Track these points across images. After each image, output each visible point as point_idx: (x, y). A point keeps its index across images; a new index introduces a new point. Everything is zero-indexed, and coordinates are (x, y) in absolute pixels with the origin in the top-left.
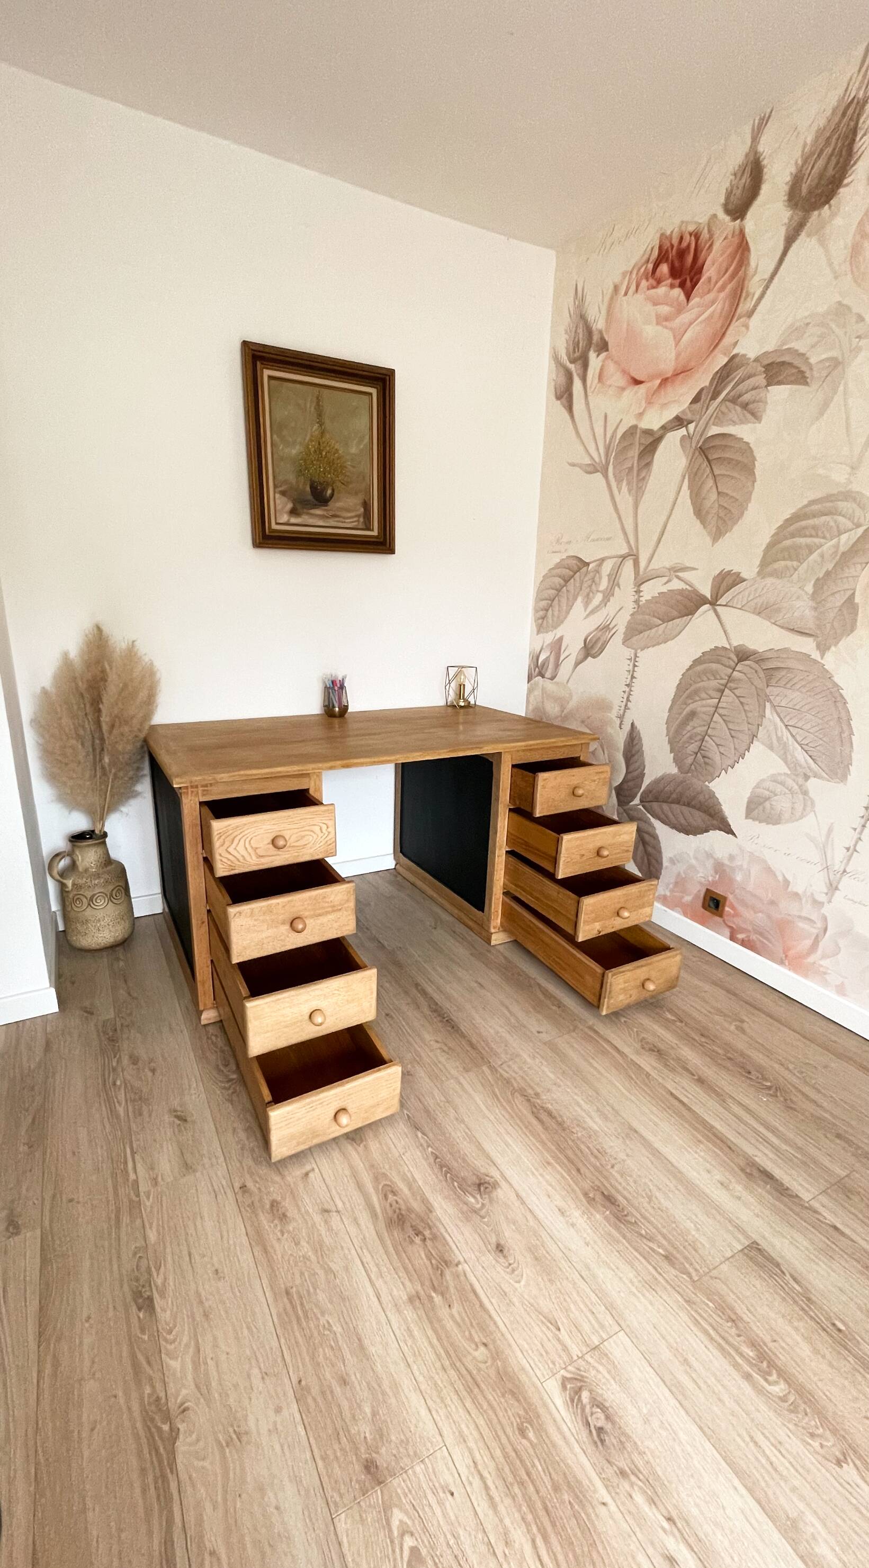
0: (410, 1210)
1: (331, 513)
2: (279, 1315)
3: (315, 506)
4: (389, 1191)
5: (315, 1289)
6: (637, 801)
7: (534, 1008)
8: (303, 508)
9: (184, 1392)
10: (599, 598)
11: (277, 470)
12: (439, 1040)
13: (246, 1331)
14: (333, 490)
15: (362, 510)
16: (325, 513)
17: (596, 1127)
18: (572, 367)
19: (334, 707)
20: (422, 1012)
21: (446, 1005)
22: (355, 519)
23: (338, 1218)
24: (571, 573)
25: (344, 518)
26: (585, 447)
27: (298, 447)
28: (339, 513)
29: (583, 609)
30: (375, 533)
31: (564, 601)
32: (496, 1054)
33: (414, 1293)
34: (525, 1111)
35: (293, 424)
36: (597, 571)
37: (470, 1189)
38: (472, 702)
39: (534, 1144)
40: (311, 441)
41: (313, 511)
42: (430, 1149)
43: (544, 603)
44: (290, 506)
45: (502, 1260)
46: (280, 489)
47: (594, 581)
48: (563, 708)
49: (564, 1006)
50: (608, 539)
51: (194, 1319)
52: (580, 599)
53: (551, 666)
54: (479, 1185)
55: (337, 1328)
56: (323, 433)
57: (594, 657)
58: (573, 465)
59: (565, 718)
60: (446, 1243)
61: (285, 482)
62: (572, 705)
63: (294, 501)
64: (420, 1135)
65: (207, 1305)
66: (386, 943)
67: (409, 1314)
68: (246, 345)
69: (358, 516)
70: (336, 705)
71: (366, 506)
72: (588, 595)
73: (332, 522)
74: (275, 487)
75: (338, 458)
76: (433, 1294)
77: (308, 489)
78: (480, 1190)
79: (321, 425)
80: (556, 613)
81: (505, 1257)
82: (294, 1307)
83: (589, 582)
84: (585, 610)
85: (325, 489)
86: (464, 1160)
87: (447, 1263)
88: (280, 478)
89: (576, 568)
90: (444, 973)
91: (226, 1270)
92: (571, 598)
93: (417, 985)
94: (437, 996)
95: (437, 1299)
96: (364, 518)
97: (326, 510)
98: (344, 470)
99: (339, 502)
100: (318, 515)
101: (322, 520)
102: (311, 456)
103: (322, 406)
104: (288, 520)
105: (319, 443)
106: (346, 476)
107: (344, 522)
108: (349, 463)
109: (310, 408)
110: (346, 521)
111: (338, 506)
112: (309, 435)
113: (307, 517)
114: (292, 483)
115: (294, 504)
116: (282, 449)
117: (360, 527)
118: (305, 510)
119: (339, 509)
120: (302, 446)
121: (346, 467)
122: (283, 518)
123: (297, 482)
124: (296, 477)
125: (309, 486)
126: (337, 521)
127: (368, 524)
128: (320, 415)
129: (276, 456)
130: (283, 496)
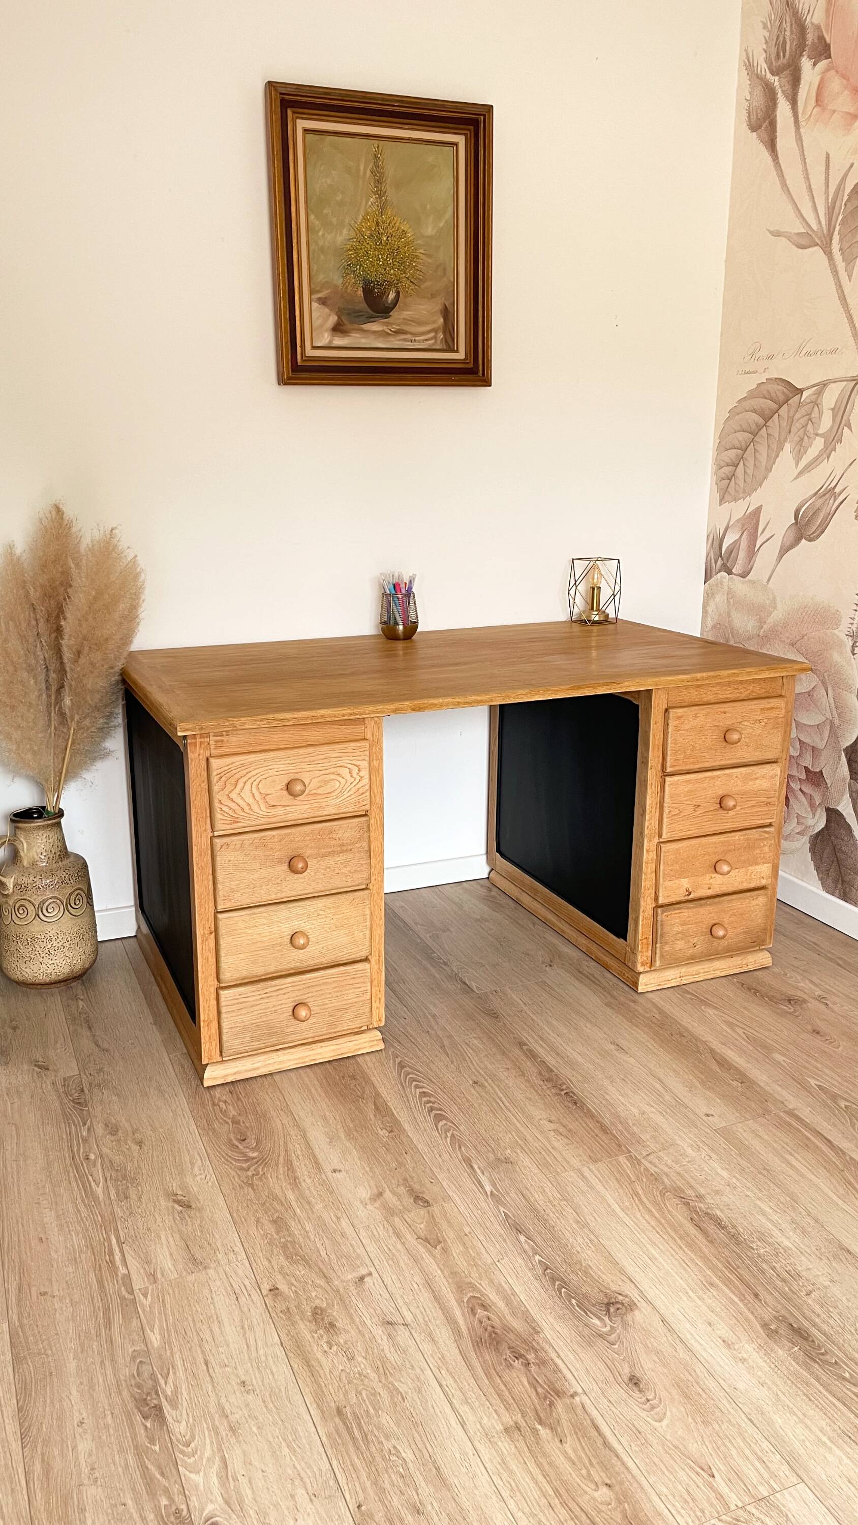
0: (507, 1328)
1: (395, 328)
2: (329, 1436)
3: (370, 319)
4: (477, 1304)
5: (376, 1411)
7: (703, 1083)
8: (352, 323)
9: (210, 1508)
10: (818, 444)
11: (315, 267)
12: (553, 1118)
13: (286, 1450)
14: (398, 293)
15: (442, 320)
16: (385, 328)
17: (787, 1243)
18: (775, 80)
19: (396, 624)
20: (528, 1081)
21: (565, 1072)
22: (431, 336)
23: (407, 1333)
24: (775, 406)
25: (413, 335)
26: (796, 205)
27: (345, 232)
28: (405, 328)
29: (793, 463)
30: (461, 355)
31: (763, 450)
32: (639, 1141)
33: (512, 1423)
34: (680, 1215)
35: (339, 198)
36: (816, 403)
37: (593, 1309)
38: (612, 615)
39: (692, 1260)
40: (366, 220)
41: (367, 326)
42: (537, 1257)
43: (732, 454)
44: (333, 319)
45: (637, 1395)
46: (319, 295)
47: (810, 419)
48: (761, 622)
49: (753, 1082)
50: (834, 351)
51: (217, 1434)
52: (787, 446)
53: (742, 555)
54: (608, 1305)
55: (408, 1455)
56: (382, 209)
57: (810, 540)
58: (777, 234)
59: (766, 639)
60: (557, 1370)
61: (325, 285)
62: (777, 615)
63: (340, 313)
64: (522, 1238)
65: (231, 1418)
66: (474, 985)
67: (505, 1445)
68: (271, 86)
69: (435, 331)
70: (399, 620)
71: (447, 314)
72: (802, 439)
73: (396, 342)
74: (311, 292)
75: (407, 244)
76: (539, 1427)
77: (360, 292)
78: (608, 1311)
79: (380, 197)
80: (750, 471)
81: (640, 1391)
82: (349, 1429)
83: (803, 421)
84: (797, 465)
85: (384, 293)
86: (586, 1273)
87: (559, 1394)
88: (321, 277)
89: (782, 398)
90: (563, 1029)
91: (254, 1382)
92: (774, 446)
93: (521, 1044)
94: (551, 1060)
95: (543, 1432)
96: (444, 333)
97: (387, 324)
98: (415, 262)
99: (407, 310)
100: (375, 332)
101: (381, 339)
102: (365, 244)
103: (382, 168)
104: (331, 342)
105: (377, 223)
106: (417, 270)
107: (415, 340)
108: (421, 251)
109: (365, 173)
110: (417, 338)
111: (405, 317)
112: (362, 213)
113: (358, 335)
114: (336, 286)
115: (339, 317)
116: (323, 235)
117: (438, 347)
118: (356, 326)
119: (407, 321)
120: (352, 229)
121: (417, 257)
122: (323, 338)
123: (343, 284)
124: (343, 277)
125: (361, 289)
126: (404, 340)
127: (451, 343)
128: (379, 181)
129: (313, 246)
130: (323, 306)
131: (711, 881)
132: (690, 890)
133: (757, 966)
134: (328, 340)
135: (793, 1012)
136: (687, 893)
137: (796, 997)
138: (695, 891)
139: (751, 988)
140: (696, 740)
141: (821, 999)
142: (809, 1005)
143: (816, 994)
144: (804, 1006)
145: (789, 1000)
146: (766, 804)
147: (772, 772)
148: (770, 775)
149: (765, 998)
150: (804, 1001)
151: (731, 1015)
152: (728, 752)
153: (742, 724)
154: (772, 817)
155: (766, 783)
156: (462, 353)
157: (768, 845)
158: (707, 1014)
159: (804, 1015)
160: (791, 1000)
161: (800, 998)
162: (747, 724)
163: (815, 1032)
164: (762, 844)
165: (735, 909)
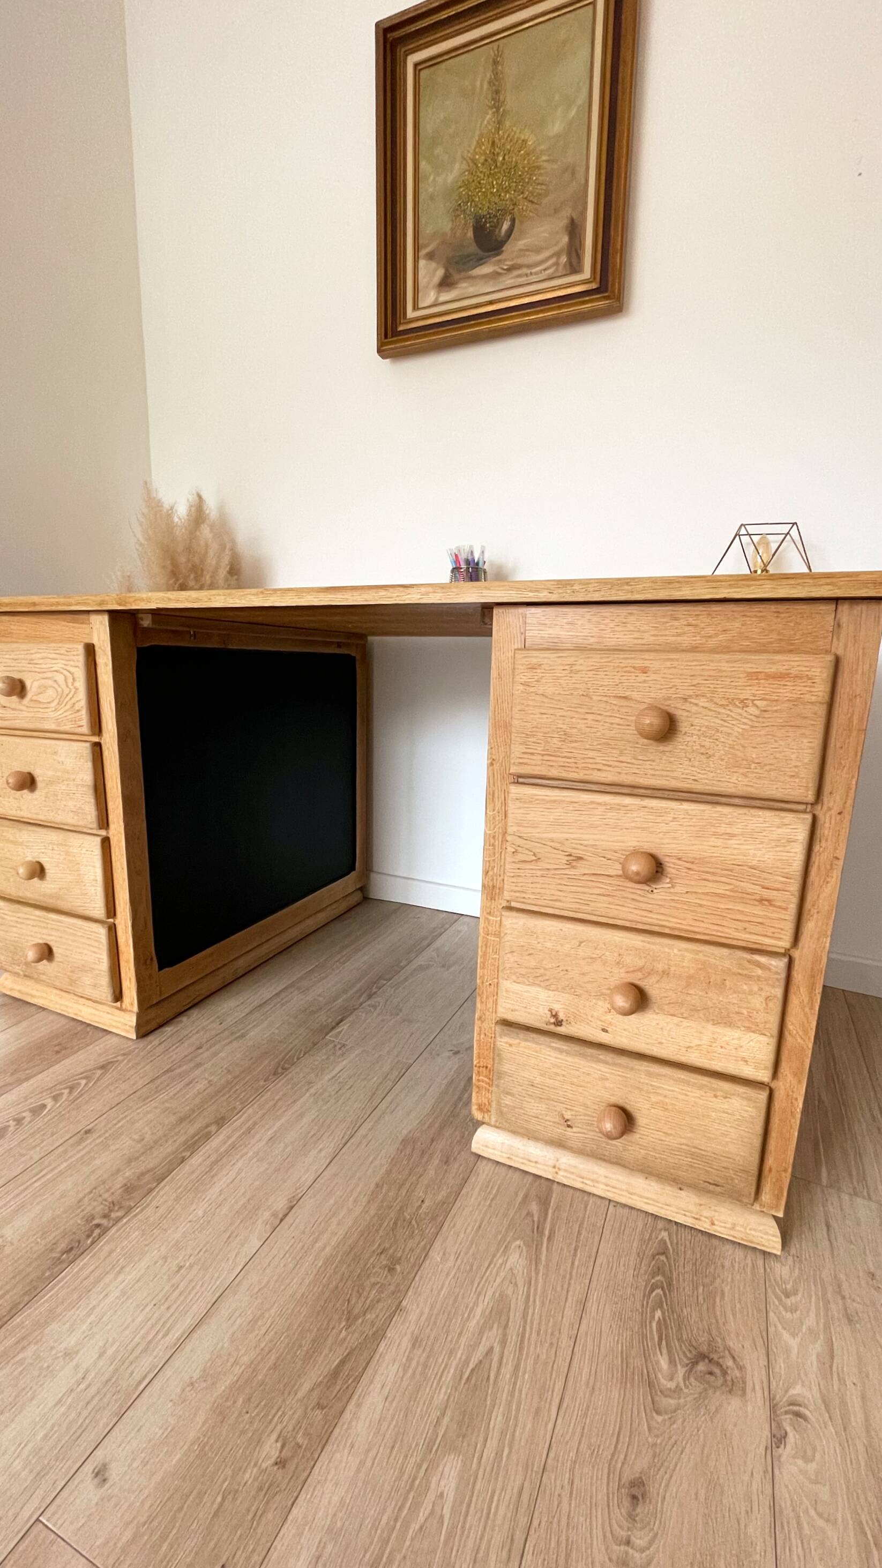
1: (507, 264)
3: (480, 261)
8: (459, 271)
11: (423, 220)
14: (513, 220)
15: (566, 239)
16: (496, 268)
22: (553, 260)
25: (529, 266)
27: (457, 166)
28: (519, 261)
30: (587, 277)
35: (452, 130)
40: (480, 144)
41: (476, 271)
44: (440, 273)
46: (425, 251)
56: (500, 123)
61: (433, 236)
63: (448, 263)
69: (557, 255)
71: (574, 229)
73: (509, 281)
74: (417, 250)
75: (526, 157)
77: (470, 234)
79: (498, 109)
85: (498, 225)
88: (430, 229)
93: (221, 1120)
96: (569, 255)
97: (499, 262)
98: (535, 175)
99: (523, 239)
100: (485, 276)
101: (491, 283)
102: (479, 174)
103: (502, 73)
104: (437, 299)
105: (493, 143)
106: (538, 184)
107: (531, 274)
108: (544, 158)
109: (481, 89)
110: (534, 270)
111: (521, 247)
112: (477, 137)
113: (466, 285)
114: (445, 234)
115: (447, 270)
116: (434, 179)
117: (560, 274)
118: (463, 274)
119: (522, 252)
120: (465, 162)
121: (539, 168)
122: (429, 297)
123: (452, 229)
124: (453, 221)
125: (471, 229)
126: (519, 276)
127: (575, 263)
128: (497, 92)
129: (423, 196)
130: (430, 261)
131: (609, 1017)
132: (561, 1016)
133: (737, 1236)
134: (434, 296)
135: (666, 1393)
136: (553, 1020)
137: (730, 1363)
138: (573, 1023)
139: (664, 1276)
140: (574, 720)
141: (786, 1413)
142: (733, 1405)
143: (792, 1392)
144: (717, 1398)
145: (702, 1356)
146: (761, 901)
147: (780, 831)
148: (774, 837)
149: (658, 1314)
150: (736, 1387)
151: (531, 1299)
152: (654, 761)
153: (691, 703)
154: (776, 935)
155: (759, 853)
156: (587, 273)
157: (764, 994)
158: (500, 1261)
159: (679, 1422)
160: (707, 1361)
161: (737, 1373)
162: (706, 705)
163: (635, 1491)
164: (745, 987)
165: (665, 1096)
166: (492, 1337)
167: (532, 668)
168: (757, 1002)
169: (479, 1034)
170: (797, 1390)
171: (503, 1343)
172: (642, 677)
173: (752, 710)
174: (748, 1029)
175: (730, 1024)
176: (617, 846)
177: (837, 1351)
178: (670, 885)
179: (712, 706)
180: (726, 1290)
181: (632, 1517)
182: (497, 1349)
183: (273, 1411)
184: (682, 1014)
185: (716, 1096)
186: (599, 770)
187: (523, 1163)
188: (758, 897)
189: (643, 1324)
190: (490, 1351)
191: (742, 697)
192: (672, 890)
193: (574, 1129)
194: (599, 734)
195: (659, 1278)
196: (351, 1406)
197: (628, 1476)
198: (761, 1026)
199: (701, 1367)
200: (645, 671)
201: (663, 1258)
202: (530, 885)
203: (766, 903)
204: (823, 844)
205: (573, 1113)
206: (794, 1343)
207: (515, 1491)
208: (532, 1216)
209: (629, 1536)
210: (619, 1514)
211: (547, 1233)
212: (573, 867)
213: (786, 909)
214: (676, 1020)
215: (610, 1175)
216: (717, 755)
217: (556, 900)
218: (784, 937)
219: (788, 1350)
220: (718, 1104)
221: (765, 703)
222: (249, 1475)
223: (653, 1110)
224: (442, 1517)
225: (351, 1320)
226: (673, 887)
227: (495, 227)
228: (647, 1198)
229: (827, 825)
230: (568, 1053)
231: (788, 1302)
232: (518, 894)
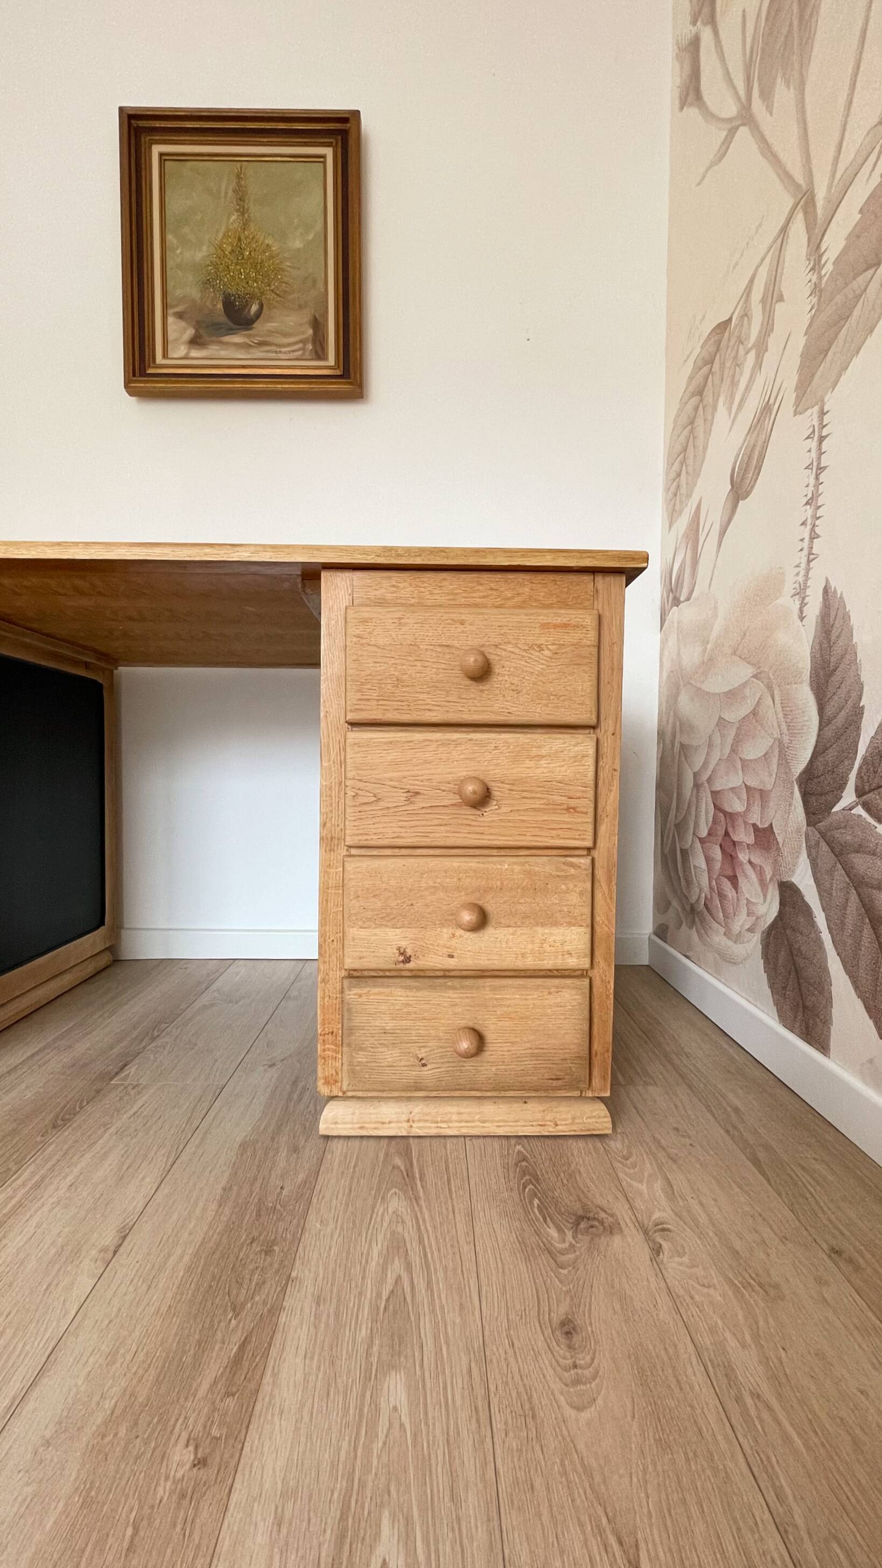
1: (257, 339)
3: (230, 331)
6: (849, 796)
8: (210, 335)
10: (750, 364)
11: (170, 285)
14: (261, 306)
15: (310, 332)
16: (246, 340)
22: (300, 345)
24: (709, 367)
25: (280, 345)
27: (204, 248)
28: (268, 339)
29: (727, 413)
30: (331, 365)
31: (701, 430)
35: (198, 217)
40: (226, 236)
41: (226, 339)
43: (677, 464)
44: (190, 332)
46: (174, 309)
48: (705, 643)
52: (721, 400)
53: (688, 573)
56: (245, 225)
57: (747, 496)
61: (182, 299)
62: (719, 624)
63: (198, 325)
69: (304, 342)
71: (318, 325)
72: (734, 377)
73: (258, 353)
74: (166, 307)
75: (271, 257)
77: (220, 306)
79: (243, 214)
80: (691, 469)
83: (735, 350)
84: (731, 410)
85: (247, 305)
88: (179, 293)
89: (714, 350)
92: (710, 416)
96: (314, 343)
97: (249, 336)
98: (280, 275)
99: (272, 322)
100: (236, 344)
101: (243, 351)
102: (226, 259)
103: (245, 187)
104: (187, 353)
105: (239, 240)
106: (283, 282)
107: (280, 352)
108: (288, 264)
109: (226, 193)
110: (284, 349)
111: (270, 328)
112: (223, 230)
113: (217, 348)
114: (194, 301)
115: (197, 331)
116: (181, 253)
117: (306, 358)
118: (214, 338)
119: (271, 333)
120: (212, 247)
121: (283, 270)
122: (179, 351)
123: (202, 298)
124: (202, 291)
125: (221, 303)
126: (268, 351)
127: (320, 352)
128: (241, 199)
129: (170, 263)
130: (179, 320)
131: (453, 942)
132: (409, 952)
133: (577, 1129)
134: (185, 352)
135: (562, 1253)
136: (401, 958)
137: (603, 1215)
138: (420, 957)
139: (530, 1175)
140: (404, 667)
141: (655, 1232)
142: (617, 1240)
143: (653, 1218)
144: (603, 1240)
145: (581, 1218)
146: (568, 809)
147: (576, 749)
148: (572, 754)
149: (536, 1202)
150: (613, 1229)
151: (422, 1227)
152: (475, 699)
153: (501, 649)
154: (582, 837)
155: (563, 769)
156: (331, 361)
157: (578, 890)
158: (381, 1210)
159: (582, 1268)
160: (585, 1220)
161: (610, 1219)
162: (512, 650)
163: (566, 1329)
164: (563, 887)
165: (509, 1006)
166: (397, 1266)
167: (365, 621)
168: (574, 899)
169: (323, 998)
170: (657, 1215)
171: (409, 1268)
172: (461, 628)
173: (547, 653)
174: (570, 924)
175: (556, 924)
176: (450, 777)
177: (673, 1182)
178: (497, 807)
179: (517, 651)
180: (582, 1170)
181: (570, 1347)
182: (405, 1277)
183: (172, 1423)
184: (516, 923)
185: (550, 993)
186: (429, 710)
187: (375, 1128)
188: (565, 807)
189: (527, 1212)
190: (399, 1278)
191: (538, 642)
192: (498, 811)
193: (429, 1067)
194: (427, 678)
195: (527, 1177)
196: (268, 1378)
197: (556, 1321)
198: (579, 918)
199: (583, 1225)
200: (462, 623)
201: (524, 1164)
202: (372, 826)
203: (572, 811)
204: (605, 760)
205: (427, 1049)
206: (643, 1188)
207: (465, 1372)
208: (398, 1167)
209: (575, 1362)
210: (561, 1351)
211: (417, 1176)
212: (411, 803)
213: (586, 813)
214: (511, 930)
215: (462, 1110)
216: (524, 691)
217: (398, 837)
218: (588, 837)
219: (641, 1194)
220: (552, 1000)
221: (555, 647)
222: (163, 1490)
223: (500, 1024)
224: (402, 1426)
225: (237, 1310)
226: (499, 808)
227: (245, 306)
228: (498, 1122)
229: (606, 745)
230: (418, 989)
231: (628, 1162)
232: (360, 837)
